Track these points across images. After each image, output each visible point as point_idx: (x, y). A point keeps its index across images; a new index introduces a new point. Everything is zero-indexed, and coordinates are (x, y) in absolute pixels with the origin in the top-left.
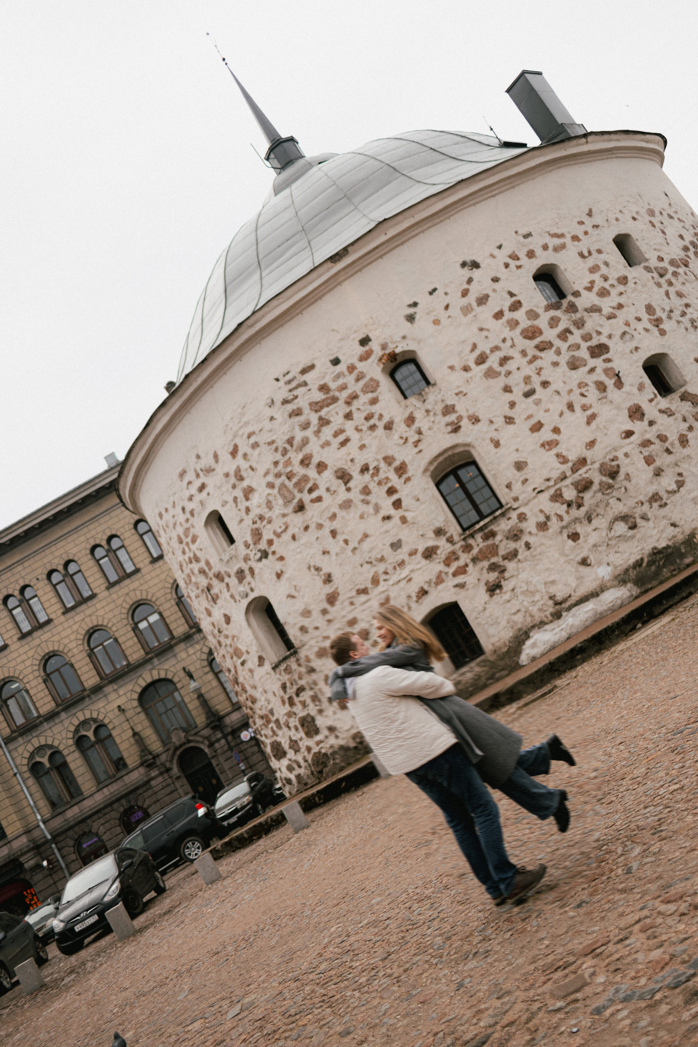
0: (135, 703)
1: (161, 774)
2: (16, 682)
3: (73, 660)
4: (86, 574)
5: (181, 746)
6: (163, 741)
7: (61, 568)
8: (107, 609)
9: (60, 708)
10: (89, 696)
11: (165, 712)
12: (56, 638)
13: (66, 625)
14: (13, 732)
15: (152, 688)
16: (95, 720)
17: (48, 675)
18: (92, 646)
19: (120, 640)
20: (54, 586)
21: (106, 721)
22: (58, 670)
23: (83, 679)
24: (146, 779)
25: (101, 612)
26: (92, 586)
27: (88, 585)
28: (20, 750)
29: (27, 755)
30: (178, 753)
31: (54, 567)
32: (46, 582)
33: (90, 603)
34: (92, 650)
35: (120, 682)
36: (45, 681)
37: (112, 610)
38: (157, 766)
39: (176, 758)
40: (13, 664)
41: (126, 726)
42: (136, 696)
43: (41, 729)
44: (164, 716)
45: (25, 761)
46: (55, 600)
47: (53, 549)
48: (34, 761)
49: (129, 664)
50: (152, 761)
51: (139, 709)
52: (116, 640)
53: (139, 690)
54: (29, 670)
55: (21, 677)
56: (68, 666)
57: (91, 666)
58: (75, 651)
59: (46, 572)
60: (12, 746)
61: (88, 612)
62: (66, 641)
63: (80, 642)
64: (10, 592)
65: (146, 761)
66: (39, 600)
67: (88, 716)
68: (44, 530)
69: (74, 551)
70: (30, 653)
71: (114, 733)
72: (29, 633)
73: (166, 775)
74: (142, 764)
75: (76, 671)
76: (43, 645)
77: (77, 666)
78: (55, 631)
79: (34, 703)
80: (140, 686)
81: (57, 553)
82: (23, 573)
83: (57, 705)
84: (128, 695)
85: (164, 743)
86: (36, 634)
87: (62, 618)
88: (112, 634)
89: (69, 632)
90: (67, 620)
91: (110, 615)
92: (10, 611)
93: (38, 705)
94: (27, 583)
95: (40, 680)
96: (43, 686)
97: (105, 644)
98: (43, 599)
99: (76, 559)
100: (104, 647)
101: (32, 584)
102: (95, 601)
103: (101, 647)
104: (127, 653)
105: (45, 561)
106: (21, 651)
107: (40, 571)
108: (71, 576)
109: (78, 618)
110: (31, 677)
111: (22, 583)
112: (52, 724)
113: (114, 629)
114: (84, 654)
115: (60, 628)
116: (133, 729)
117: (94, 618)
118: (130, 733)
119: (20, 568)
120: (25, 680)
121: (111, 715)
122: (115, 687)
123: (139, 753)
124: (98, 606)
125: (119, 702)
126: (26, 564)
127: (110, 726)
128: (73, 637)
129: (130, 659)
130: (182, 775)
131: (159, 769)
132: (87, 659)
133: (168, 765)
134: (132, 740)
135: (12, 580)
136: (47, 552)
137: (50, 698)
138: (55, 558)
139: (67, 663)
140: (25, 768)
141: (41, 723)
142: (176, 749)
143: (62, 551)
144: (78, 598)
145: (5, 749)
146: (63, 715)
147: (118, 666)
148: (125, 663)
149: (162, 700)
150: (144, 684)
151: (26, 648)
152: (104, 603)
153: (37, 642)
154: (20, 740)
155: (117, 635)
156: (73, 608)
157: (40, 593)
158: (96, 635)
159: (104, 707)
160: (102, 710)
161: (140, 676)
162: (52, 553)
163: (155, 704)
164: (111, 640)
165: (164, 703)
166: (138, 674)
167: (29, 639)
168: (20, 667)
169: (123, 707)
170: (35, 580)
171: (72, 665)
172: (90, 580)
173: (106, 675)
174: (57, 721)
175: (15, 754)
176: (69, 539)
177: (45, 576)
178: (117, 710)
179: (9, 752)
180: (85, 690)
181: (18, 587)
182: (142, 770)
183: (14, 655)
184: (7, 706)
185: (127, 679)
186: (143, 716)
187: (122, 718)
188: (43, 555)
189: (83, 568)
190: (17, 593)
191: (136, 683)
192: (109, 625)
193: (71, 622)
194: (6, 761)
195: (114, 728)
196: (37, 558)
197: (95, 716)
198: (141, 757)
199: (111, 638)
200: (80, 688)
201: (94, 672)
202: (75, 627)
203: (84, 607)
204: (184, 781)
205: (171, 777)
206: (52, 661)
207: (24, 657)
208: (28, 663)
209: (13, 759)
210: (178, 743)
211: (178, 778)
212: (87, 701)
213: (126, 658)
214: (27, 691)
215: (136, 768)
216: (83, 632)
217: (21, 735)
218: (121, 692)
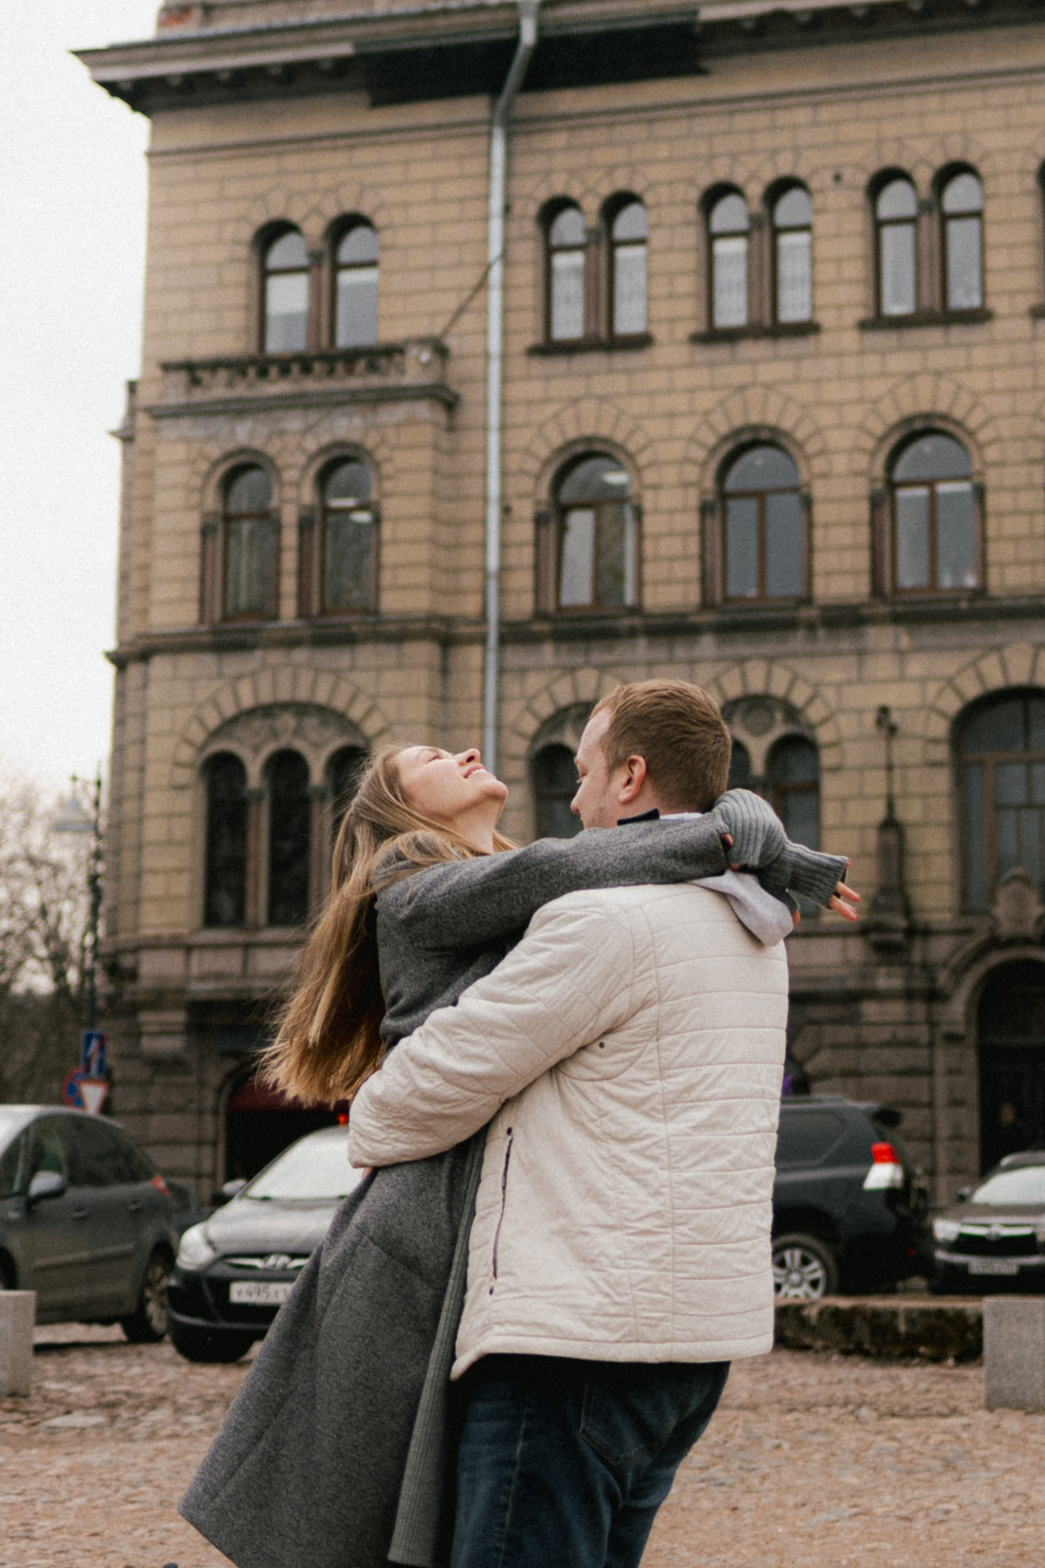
0: (940, 728)
1: (909, 995)
2: (619, 467)
3: (819, 490)
4: (994, 234)
5: (1012, 942)
6: (964, 894)
7: (924, 176)
8: (1000, 380)
9: (708, 618)
10: (811, 627)
11: (1019, 808)
12: (804, 393)
13: (851, 365)
14: (539, 615)
15: (1015, 708)
16: (792, 713)
17: (724, 496)
18: (900, 474)
19: (993, 501)
20: (878, 225)
21: (824, 735)
22: (760, 495)
23: (821, 561)
24: (852, 984)
25: (979, 381)
26: (994, 282)
27: (984, 271)
28: (535, 682)
29: (546, 709)
30: (995, 959)
31: (905, 164)
32: (859, 197)
33: (957, 333)
34: (892, 486)
35: (928, 635)
36: (705, 510)
37: (1013, 391)
38: (907, 963)
39: (978, 971)
40: (638, 406)
41: (876, 783)
42: (952, 705)
43: (622, 651)
44: (1009, 820)
45: (530, 725)
46: (857, 269)
47: (933, 103)
48: (555, 738)
49: (981, 592)
50: (898, 937)
51: (942, 752)
52: (980, 493)
53: (973, 690)
54: (676, 450)
55: (643, 459)
56: (793, 500)
57: (863, 536)
58: (840, 463)
59: (874, 165)
60: (516, 657)
61: (940, 359)
62: (826, 417)
63: (869, 443)
64: (739, 177)
65: (879, 927)
66: (812, 247)
67: (778, 688)
68: (933, 31)
69: (991, 141)
70: (706, 400)
71: (830, 785)
72: (731, 336)
73: (920, 1009)
74: (864, 931)
75: (810, 526)
76: (755, 394)
77: (820, 512)
78: (808, 368)
79: (640, 560)
80: (980, 677)
81: (937, 124)
82: (804, 137)
83: (706, 605)
84: (932, 688)
85: (965, 909)
86: (749, 349)
87: (851, 340)
88: (977, 466)
89: (851, 391)
90: (861, 352)
91: (1001, 404)
92: (711, 238)
93: (649, 571)
94: (801, 172)
95: (693, 499)
96: (691, 521)
97: (943, 488)
98: (825, 249)
99: (984, 169)
100: (933, 498)
101: (814, 184)
102: (976, 334)
103: (922, 492)
104: (997, 552)
105: (890, 129)
106: (683, 378)
107: (857, 154)
108: (945, 218)
109: (899, 362)
110: (670, 475)
111: (785, 167)
112: (660, 653)
113: (992, 454)
114: (862, 487)
115: (830, 366)
116: (890, 806)
117: (946, 386)
118: (877, 812)
119: (802, 115)
120: (650, 477)
121: (847, 725)
122: (905, 641)
123: (872, 891)
124: (980, 355)
125: (890, 696)
126: (826, 113)
127: (828, 758)
128: (854, 415)
129: (994, 578)
130: (972, 1035)
131: (908, 977)
132: (863, 510)
133: (943, 978)
134: (872, 838)
135: (763, 141)
136: (911, 104)
137: (692, 570)
138: (923, 135)
139: (795, 490)
140: (520, 746)
141: (632, 633)
142: (995, 943)
143: (954, 122)
144: (930, 299)
145: (492, 657)
146: (707, 644)
147: (947, 581)
148: (971, 581)
149: (1029, 765)
150: (995, 680)
151: (701, 377)
152: (1002, 354)
153: (739, 374)
154: (548, 653)
155: (992, 478)
156: (900, 323)
157: (822, 224)
158: (926, 446)
159: (839, 685)
160: (830, 694)
161: (998, 648)
162: (921, 114)
163: (1000, 764)
164: (964, 487)
165: (1029, 777)
166: (997, 639)
167: (721, 352)
168: (655, 428)
169: (895, 717)
170: (827, 178)
171: (807, 503)
172: (995, 260)
173: (896, 590)
174: (681, 652)
175: (513, 687)
176: (996, 97)
177: (862, 179)
178: (870, 719)
179: (501, 671)
180: (807, 600)
181: (769, 175)
182: (856, 950)
183: (657, 380)
184: (562, 529)
185: (951, 635)
186: (942, 780)
187: (876, 752)
188: (889, 107)
189: (992, 211)
190: (755, 190)
191: (974, 663)
192: (983, 436)
193: (872, 363)
194: (475, 691)
195: (836, 769)
196: (869, 108)
197: (799, 697)
198: (875, 906)
199: (966, 478)
200: (797, 589)
201: (862, 560)
202: (877, 388)
203: (933, 335)
204: (970, 1060)
205: (932, 1024)
206: (758, 458)
207: (681, 402)
208: (685, 427)
209: (500, 699)
210: (1006, 928)
211: (952, 1039)
212: (797, 641)
213: (983, 567)
214: (639, 513)
215: (842, 933)
216: (892, 416)
217: (559, 637)
218: (916, 667)
